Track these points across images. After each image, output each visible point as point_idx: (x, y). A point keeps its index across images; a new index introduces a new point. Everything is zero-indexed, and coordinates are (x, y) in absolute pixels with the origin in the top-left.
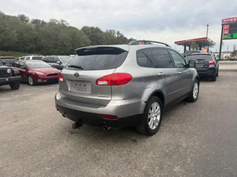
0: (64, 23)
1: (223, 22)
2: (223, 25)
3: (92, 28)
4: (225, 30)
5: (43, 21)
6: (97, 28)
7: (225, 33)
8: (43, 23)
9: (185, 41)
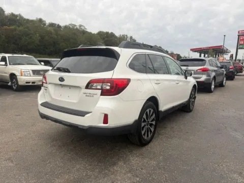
0: (82, 28)
1: (239, 32)
2: (239, 36)
3: (107, 33)
4: (241, 40)
5: (58, 25)
6: (112, 33)
7: (241, 43)
8: (59, 26)
9: (201, 48)
